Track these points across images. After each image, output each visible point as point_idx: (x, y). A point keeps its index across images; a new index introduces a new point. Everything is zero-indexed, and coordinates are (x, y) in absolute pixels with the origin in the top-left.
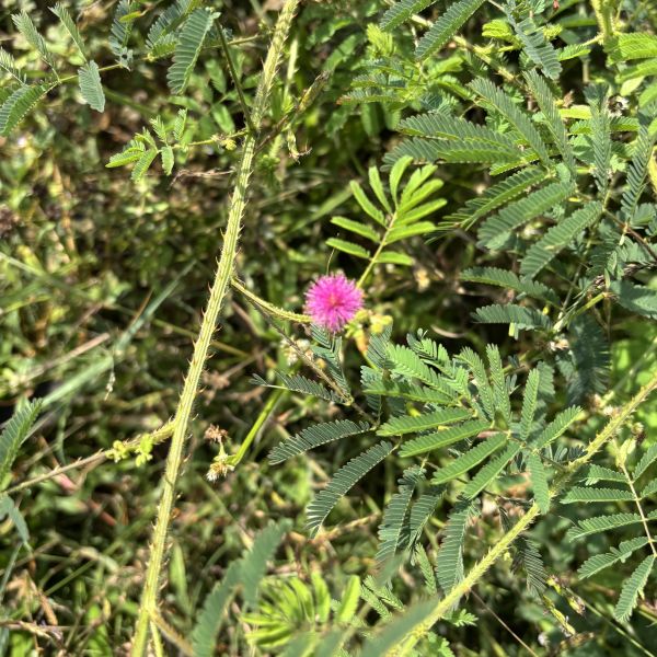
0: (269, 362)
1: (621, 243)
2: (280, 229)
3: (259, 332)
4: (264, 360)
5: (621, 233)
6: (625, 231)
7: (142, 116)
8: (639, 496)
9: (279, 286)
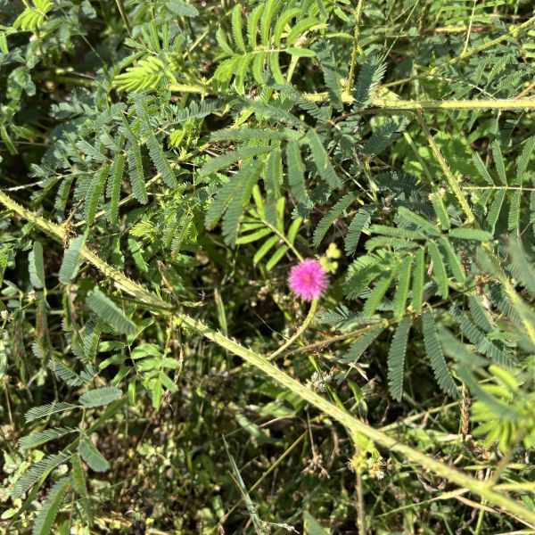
0: (317, 419)
1: (339, 128)
2: (224, 366)
3: (293, 415)
4: (315, 423)
5: (333, 126)
6: (333, 123)
7: (96, 431)
8: (505, 185)
9: (264, 386)
